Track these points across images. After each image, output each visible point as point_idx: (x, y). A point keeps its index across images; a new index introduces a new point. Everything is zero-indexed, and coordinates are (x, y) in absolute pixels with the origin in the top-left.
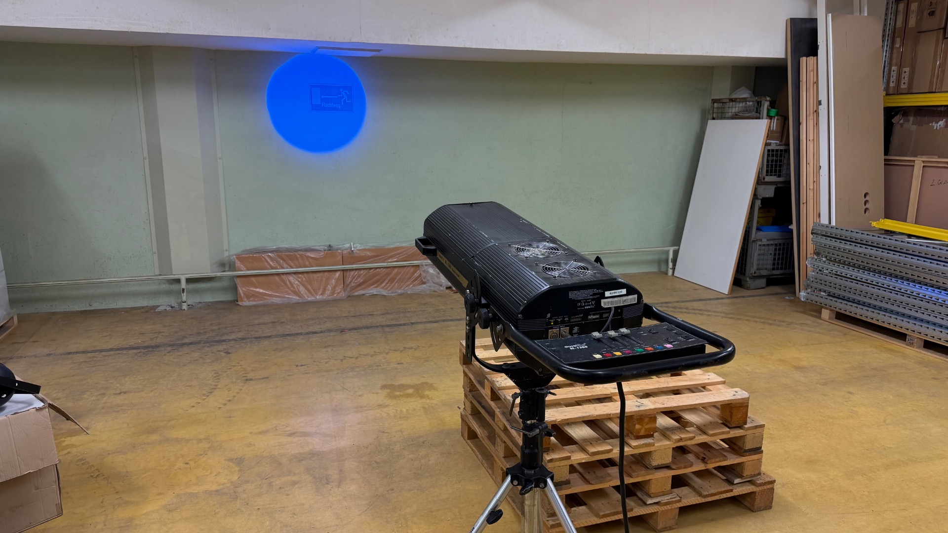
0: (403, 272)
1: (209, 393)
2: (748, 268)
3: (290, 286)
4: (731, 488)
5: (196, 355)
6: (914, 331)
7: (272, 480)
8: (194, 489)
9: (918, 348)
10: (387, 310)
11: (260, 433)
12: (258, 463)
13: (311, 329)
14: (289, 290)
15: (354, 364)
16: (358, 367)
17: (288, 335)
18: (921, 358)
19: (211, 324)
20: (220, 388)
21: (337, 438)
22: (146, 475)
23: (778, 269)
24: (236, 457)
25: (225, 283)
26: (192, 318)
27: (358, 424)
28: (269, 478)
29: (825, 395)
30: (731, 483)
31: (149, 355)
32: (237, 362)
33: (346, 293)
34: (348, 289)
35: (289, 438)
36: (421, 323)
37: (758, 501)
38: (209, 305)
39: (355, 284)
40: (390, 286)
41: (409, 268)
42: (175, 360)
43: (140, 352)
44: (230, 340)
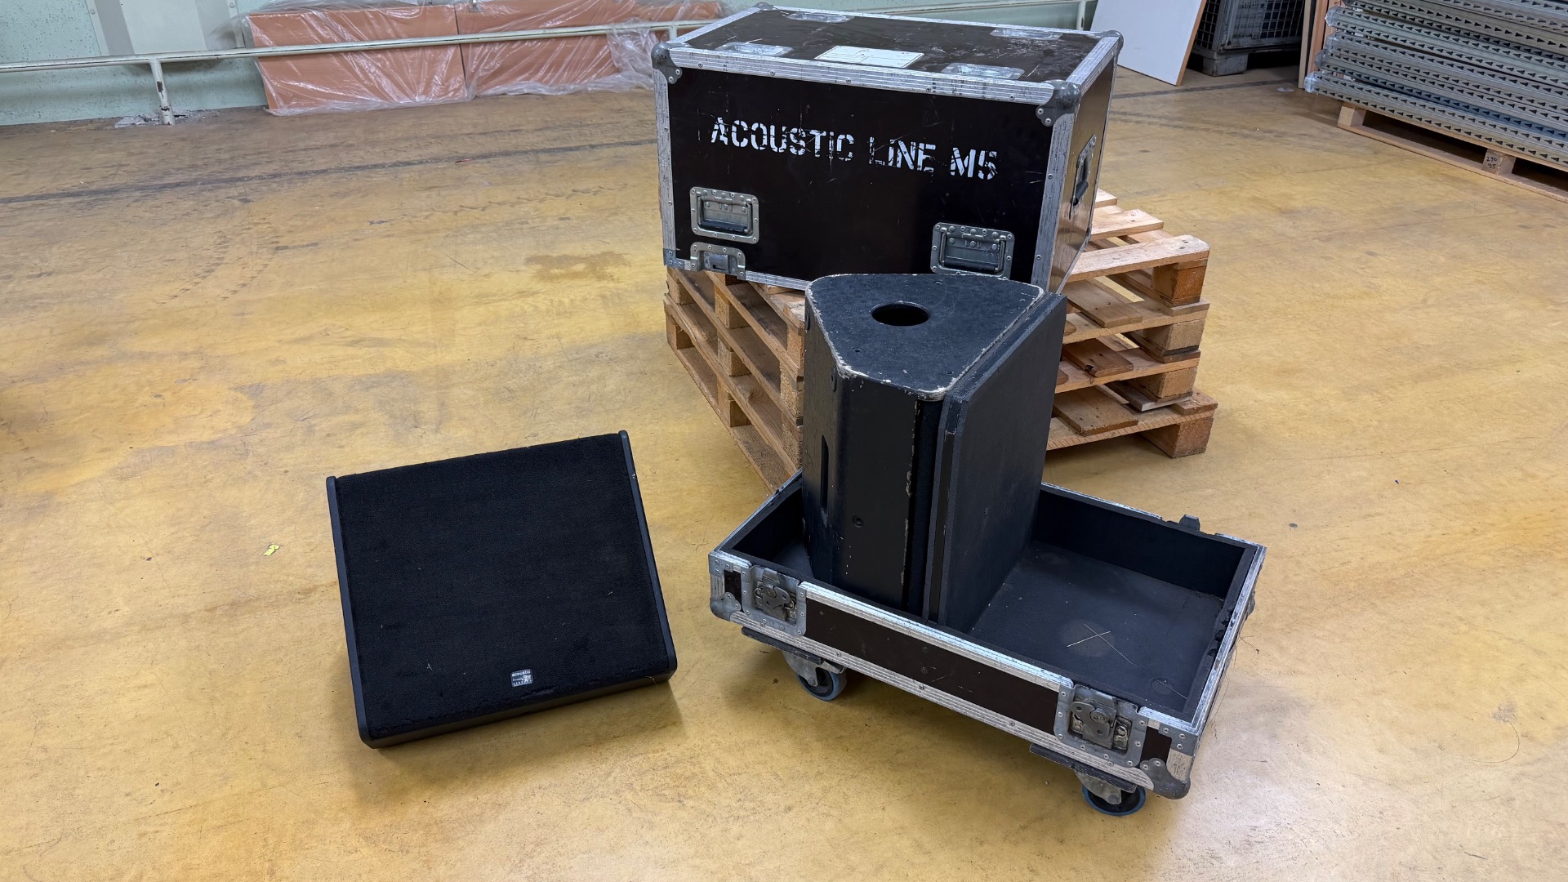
0: (576, 48)
1: (208, 271)
2: (1217, 34)
3: (361, 76)
4: (1135, 418)
5: (188, 204)
6: (1501, 143)
7: (313, 422)
8: (169, 440)
9: (1504, 173)
10: (546, 122)
11: (297, 341)
12: (290, 393)
13: (402, 157)
14: (362, 86)
15: (478, 219)
16: (485, 224)
17: (358, 168)
18: (1505, 192)
19: (217, 150)
20: (226, 264)
21: (438, 349)
22: (81, 417)
23: (1271, 35)
24: (250, 383)
25: (241, 73)
26: (183, 140)
27: (480, 324)
28: (309, 418)
29: (1327, 258)
30: (1135, 408)
31: (99, 207)
32: (262, 217)
33: (471, 89)
34: (474, 83)
35: (350, 348)
36: (608, 145)
37: (1182, 442)
38: (216, 116)
39: (485, 73)
40: (552, 77)
41: (587, 40)
42: (147, 215)
43: (80, 202)
44: (251, 179)
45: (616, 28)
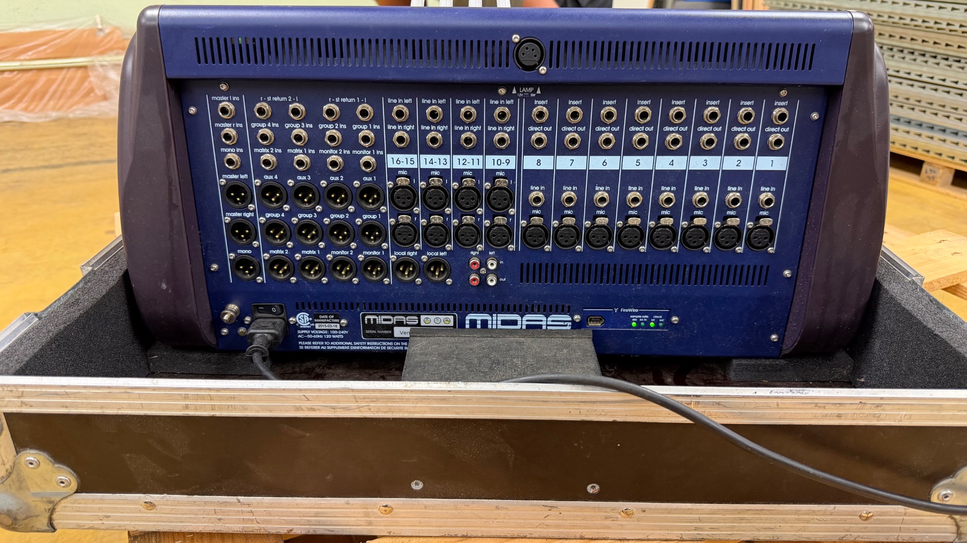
0: (60, 78)
6: (940, 155)
9: (944, 185)
41: (71, 72)
45: (98, 60)
